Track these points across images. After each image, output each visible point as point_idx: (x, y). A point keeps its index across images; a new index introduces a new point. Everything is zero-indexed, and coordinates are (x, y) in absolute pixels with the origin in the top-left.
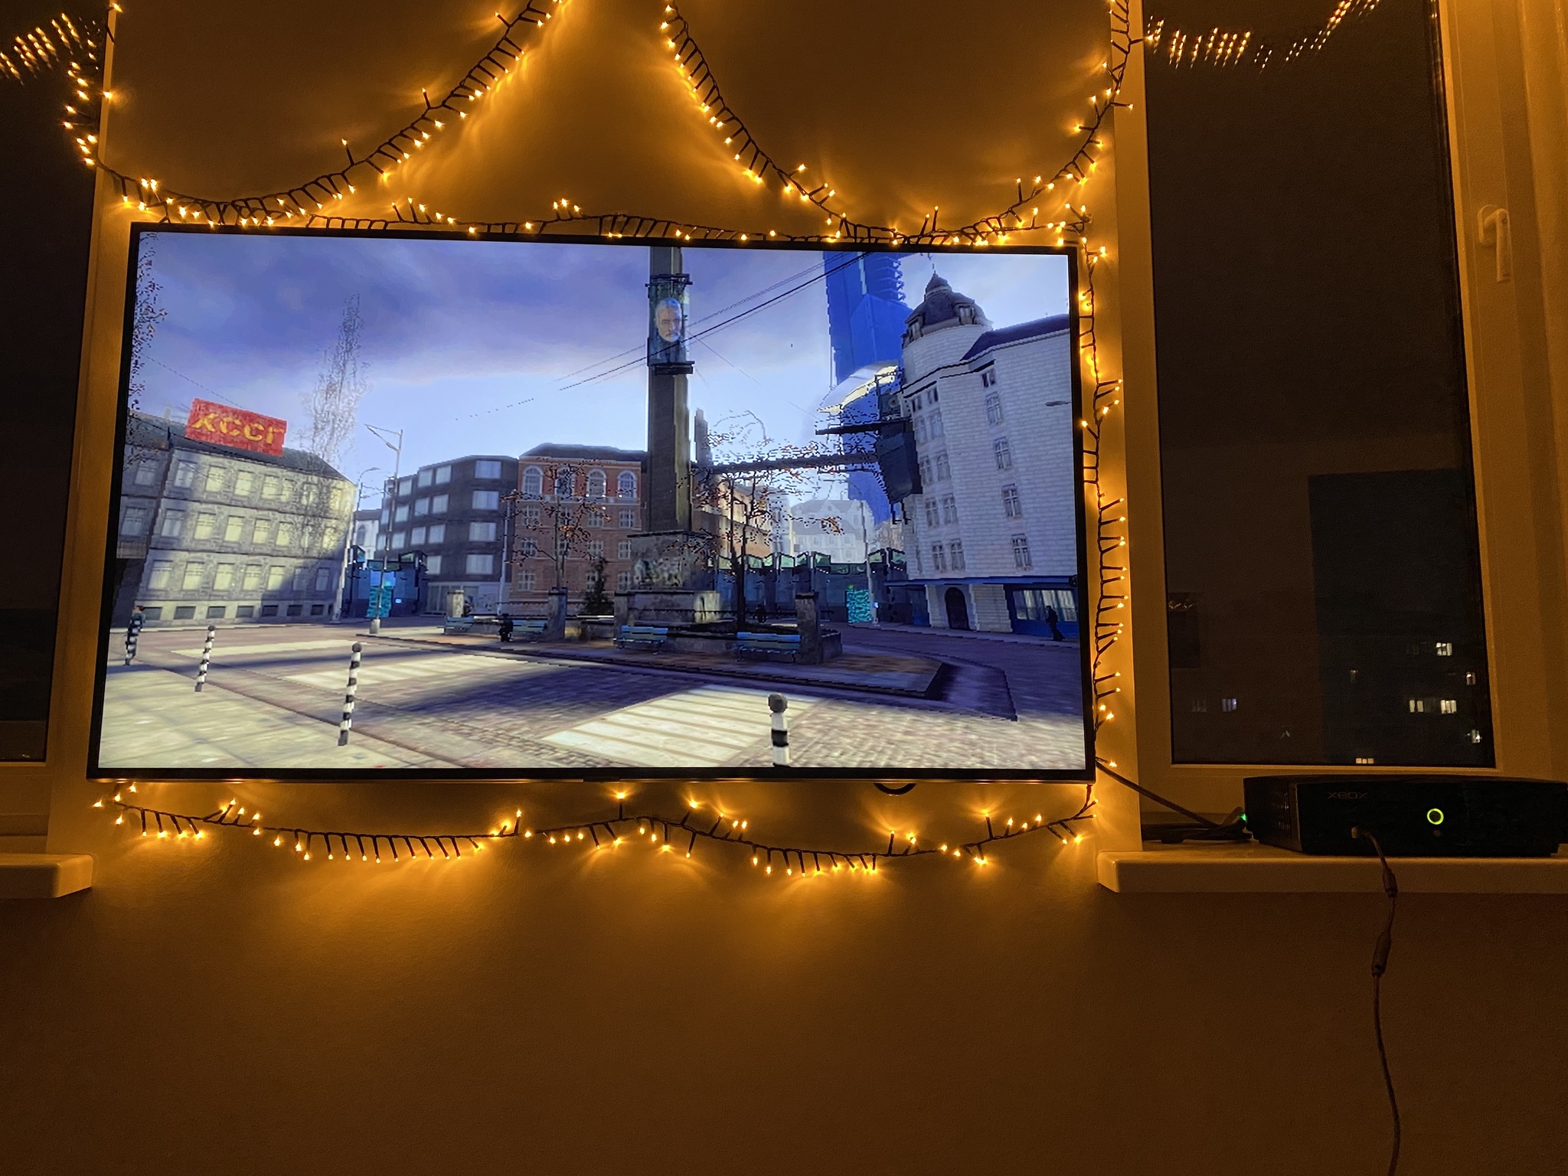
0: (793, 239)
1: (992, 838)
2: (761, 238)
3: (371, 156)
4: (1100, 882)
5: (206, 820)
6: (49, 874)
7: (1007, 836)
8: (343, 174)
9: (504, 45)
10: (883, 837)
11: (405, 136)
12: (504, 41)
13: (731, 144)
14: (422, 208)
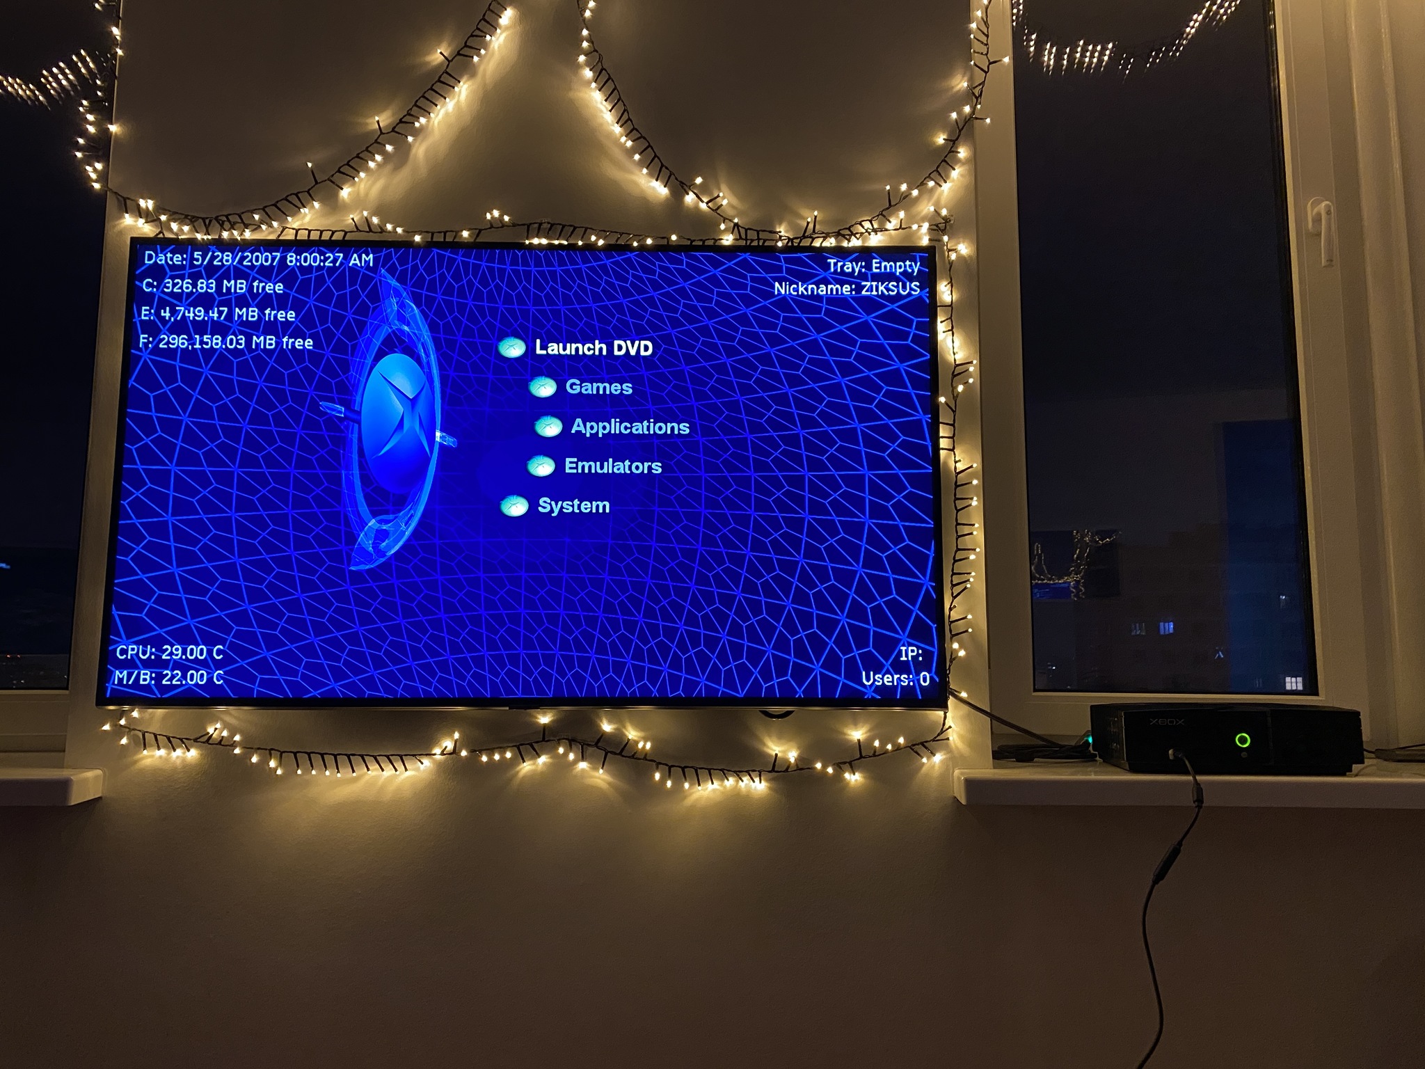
0: (692, 241)
1: (861, 757)
2: (664, 242)
3: (333, 176)
4: (955, 795)
5: (196, 740)
6: (64, 786)
7: (874, 755)
8: (308, 192)
9: (445, 78)
10: (770, 756)
11: (362, 159)
12: (445, 74)
13: (640, 160)
14: (375, 220)
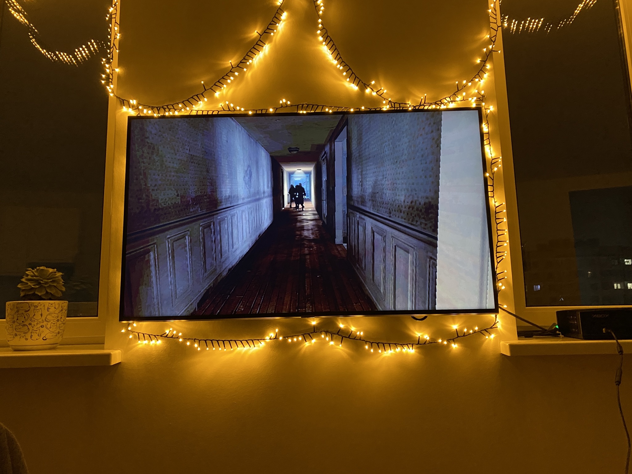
0: (370, 109)
1: (458, 336)
2: (358, 110)
3: (212, 87)
4: (501, 353)
5: (161, 336)
6: (108, 357)
7: (464, 336)
8: (202, 94)
9: (259, 43)
10: (416, 337)
11: (224, 79)
12: (259, 41)
13: (345, 75)
14: (232, 105)
